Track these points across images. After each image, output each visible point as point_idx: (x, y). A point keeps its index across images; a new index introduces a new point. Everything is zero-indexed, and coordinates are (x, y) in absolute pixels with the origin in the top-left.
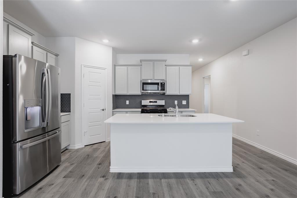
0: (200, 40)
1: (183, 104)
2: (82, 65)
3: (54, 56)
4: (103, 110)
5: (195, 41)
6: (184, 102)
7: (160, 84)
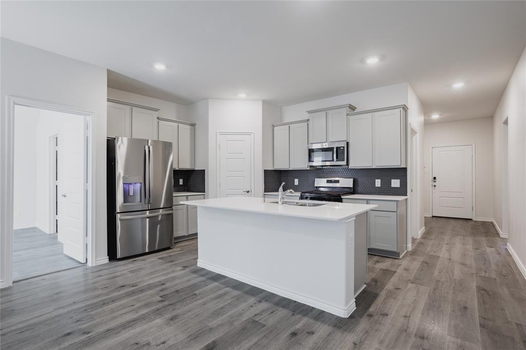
0: (383, 58)
1: (392, 186)
2: (218, 133)
3: (189, 127)
4: (248, 192)
5: (373, 61)
6: (395, 183)
7: (335, 150)
